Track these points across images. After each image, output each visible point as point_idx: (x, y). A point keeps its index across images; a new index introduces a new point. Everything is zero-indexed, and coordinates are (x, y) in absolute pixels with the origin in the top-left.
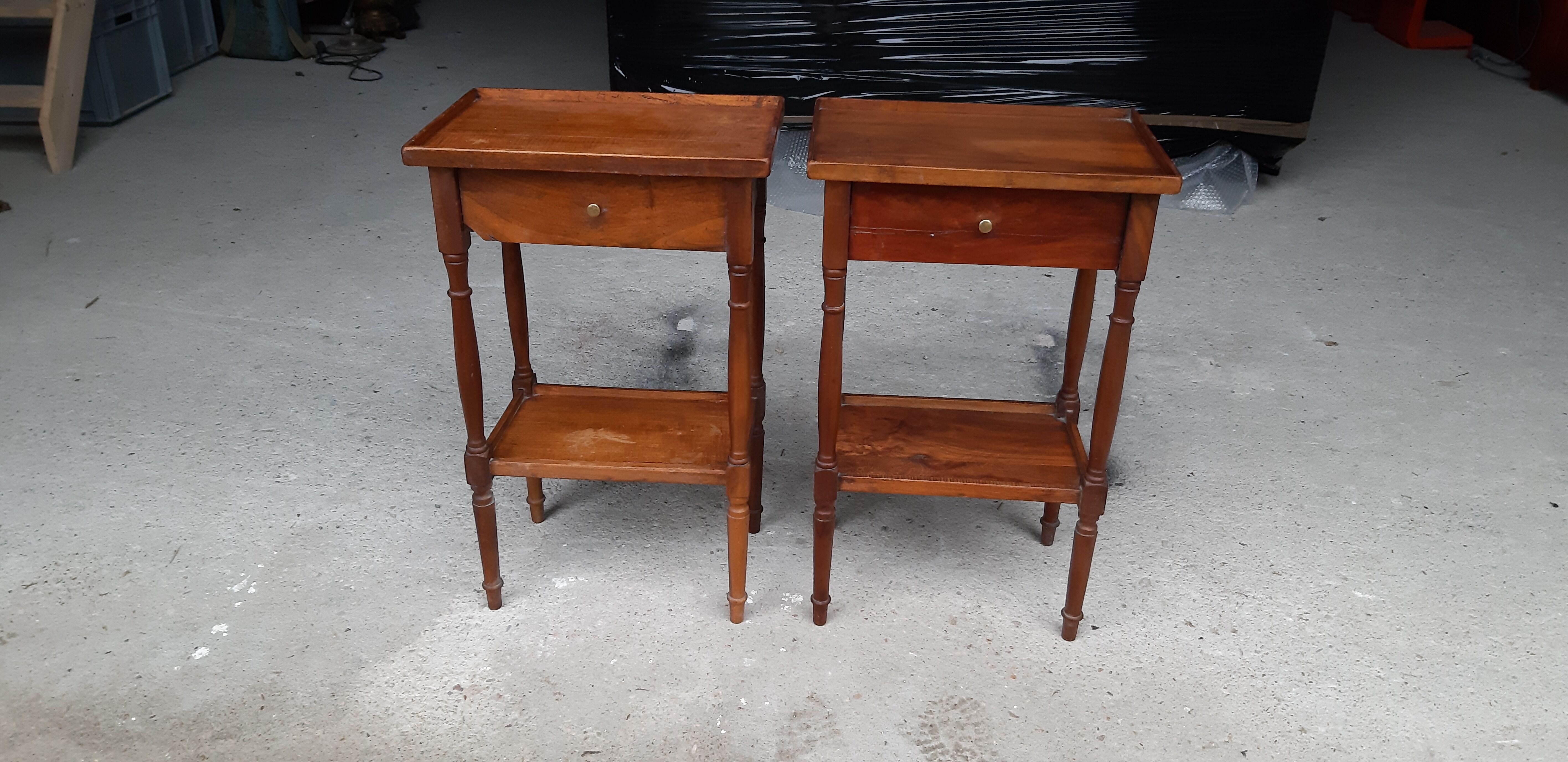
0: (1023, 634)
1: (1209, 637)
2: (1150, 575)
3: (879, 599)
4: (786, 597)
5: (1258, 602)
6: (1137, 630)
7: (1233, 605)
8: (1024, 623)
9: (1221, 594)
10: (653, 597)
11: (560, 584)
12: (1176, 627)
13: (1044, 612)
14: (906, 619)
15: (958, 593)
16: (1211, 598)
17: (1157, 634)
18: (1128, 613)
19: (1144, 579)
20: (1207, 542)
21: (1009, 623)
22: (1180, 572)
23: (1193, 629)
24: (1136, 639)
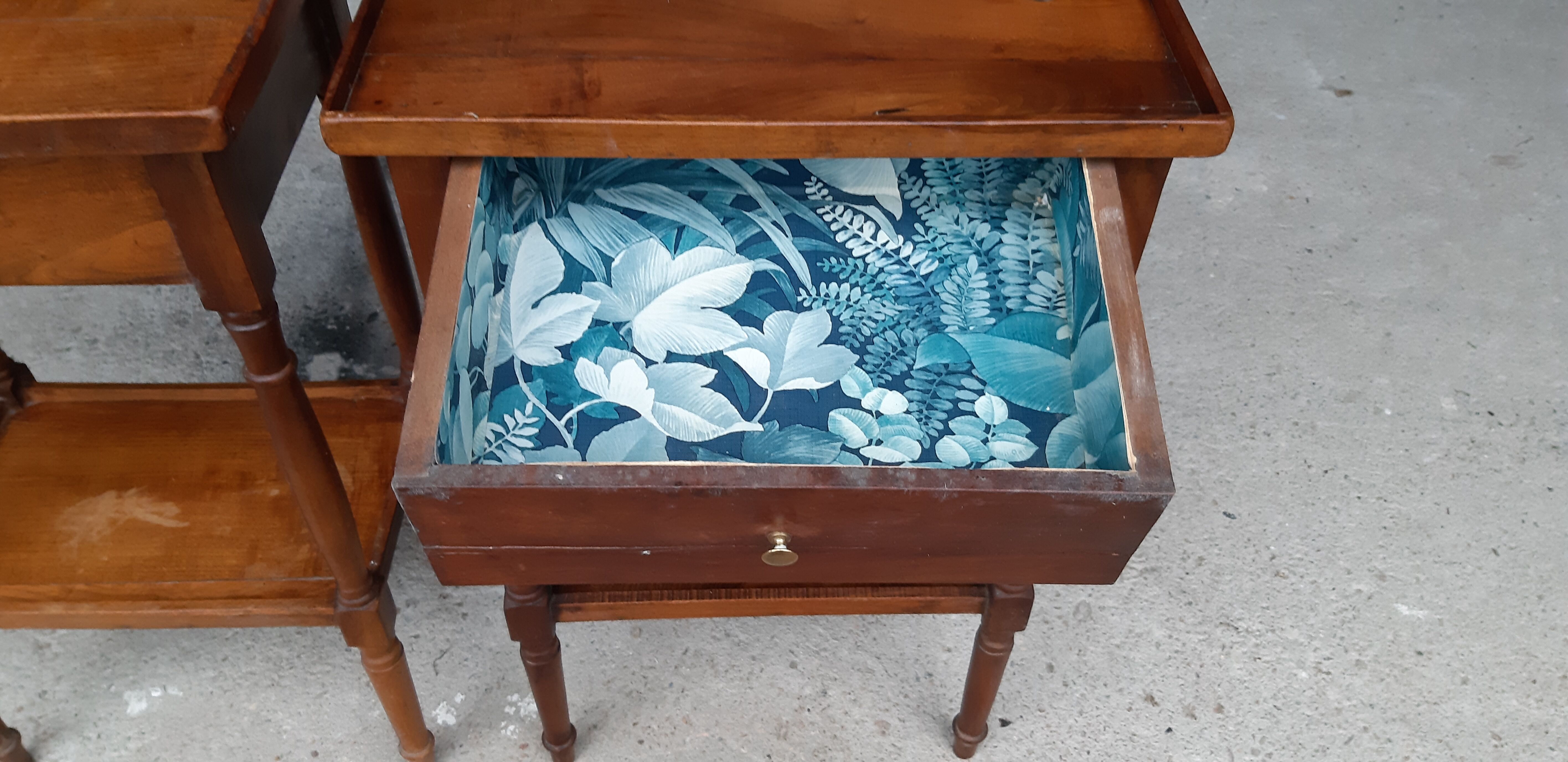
0: (892, 749)
1: (1180, 724)
2: (1090, 595)
3: (665, 693)
4: (512, 704)
5: (1254, 640)
6: (1071, 721)
7: (1217, 651)
8: (894, 722)
9: (1199, 629)
10: (288, 724)
11: (136, 705)
12: (1130, 709)
13: (926, 694)
14: (706, 734)
15: (793, 665)
16: (1183, 637)
17: (1101, 727)
18: (1056, 685)
19: (1079, 604)
20: (1176, 514)
21: (870, 726)
22: (1135, 584)
23: (1156, 709)
24: (1068, 742)
